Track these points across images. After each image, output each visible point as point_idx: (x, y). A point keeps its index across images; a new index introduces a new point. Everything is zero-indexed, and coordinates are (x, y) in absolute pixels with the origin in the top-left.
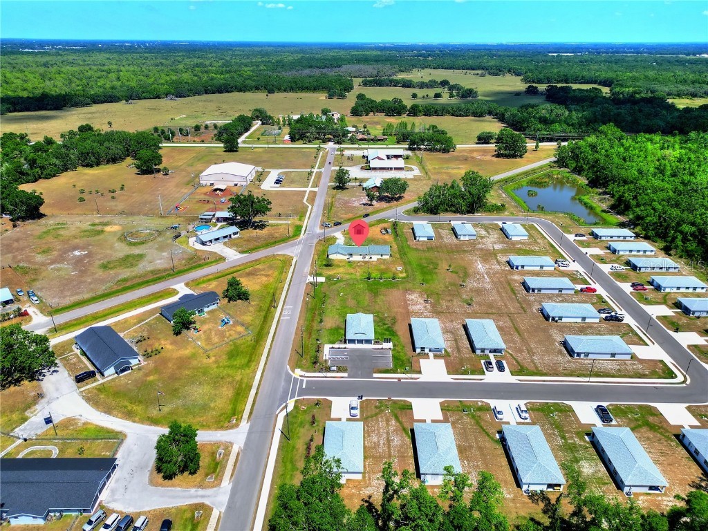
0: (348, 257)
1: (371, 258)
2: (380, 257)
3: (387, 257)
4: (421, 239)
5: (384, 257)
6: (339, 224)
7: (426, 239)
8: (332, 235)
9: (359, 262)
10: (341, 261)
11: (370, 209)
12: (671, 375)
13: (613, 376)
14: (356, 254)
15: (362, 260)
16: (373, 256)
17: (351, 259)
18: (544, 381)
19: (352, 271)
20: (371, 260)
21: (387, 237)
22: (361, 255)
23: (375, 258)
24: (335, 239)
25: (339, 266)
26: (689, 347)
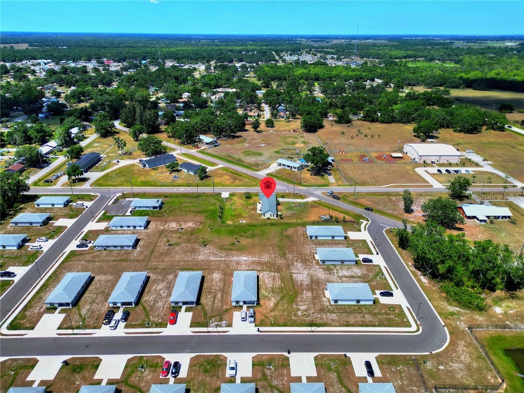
12: (12, 327)
13: (38, 293)
18: (57, 261)
26: (36, 361)
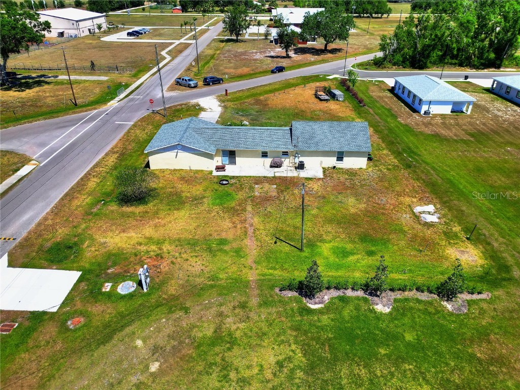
0: (218, 161)
1: (301, 166)
2: (331, 161)
3: (359, 163)
4: (435, 110)
5: (350, 163)
6: (216, 81)
7: (447, 110)
8: (194, 101)
9: (259, 180)
10: (190, 177)
11: (284, 63)
14: (249, 153)
15: (271, 173)
16: (307, 160)
17: (231, 170)
19: (225, 226)
20: (303, 174)
21: (332, 106)
22: (265, 155)
23: (315, 167)
24: (197, 110)
25: (176, 201)
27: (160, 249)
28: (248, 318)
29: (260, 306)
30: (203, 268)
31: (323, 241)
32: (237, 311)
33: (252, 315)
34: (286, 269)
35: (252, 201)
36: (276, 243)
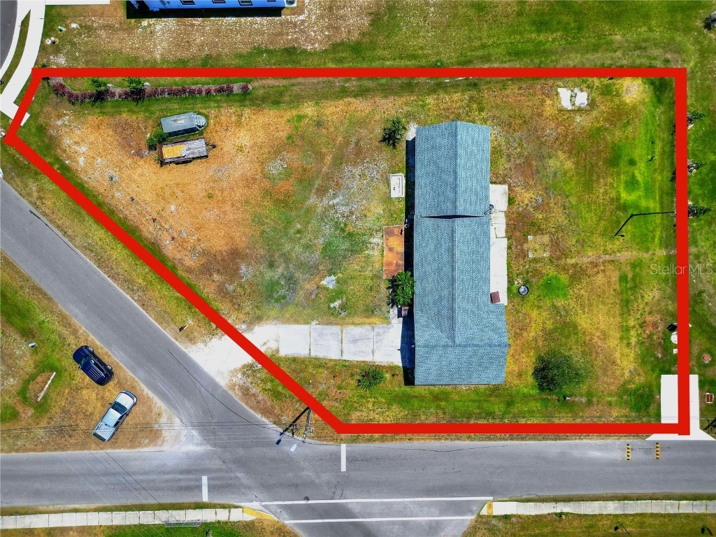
27: (634, 327)
28: (705, 253)
29: (697, 246)
30: (655, 289)
31: (618, 199)
32: (701, 260)
33: (703, 251)
34: (654, 229)
35: (559, 258)
36: (623, 236)
